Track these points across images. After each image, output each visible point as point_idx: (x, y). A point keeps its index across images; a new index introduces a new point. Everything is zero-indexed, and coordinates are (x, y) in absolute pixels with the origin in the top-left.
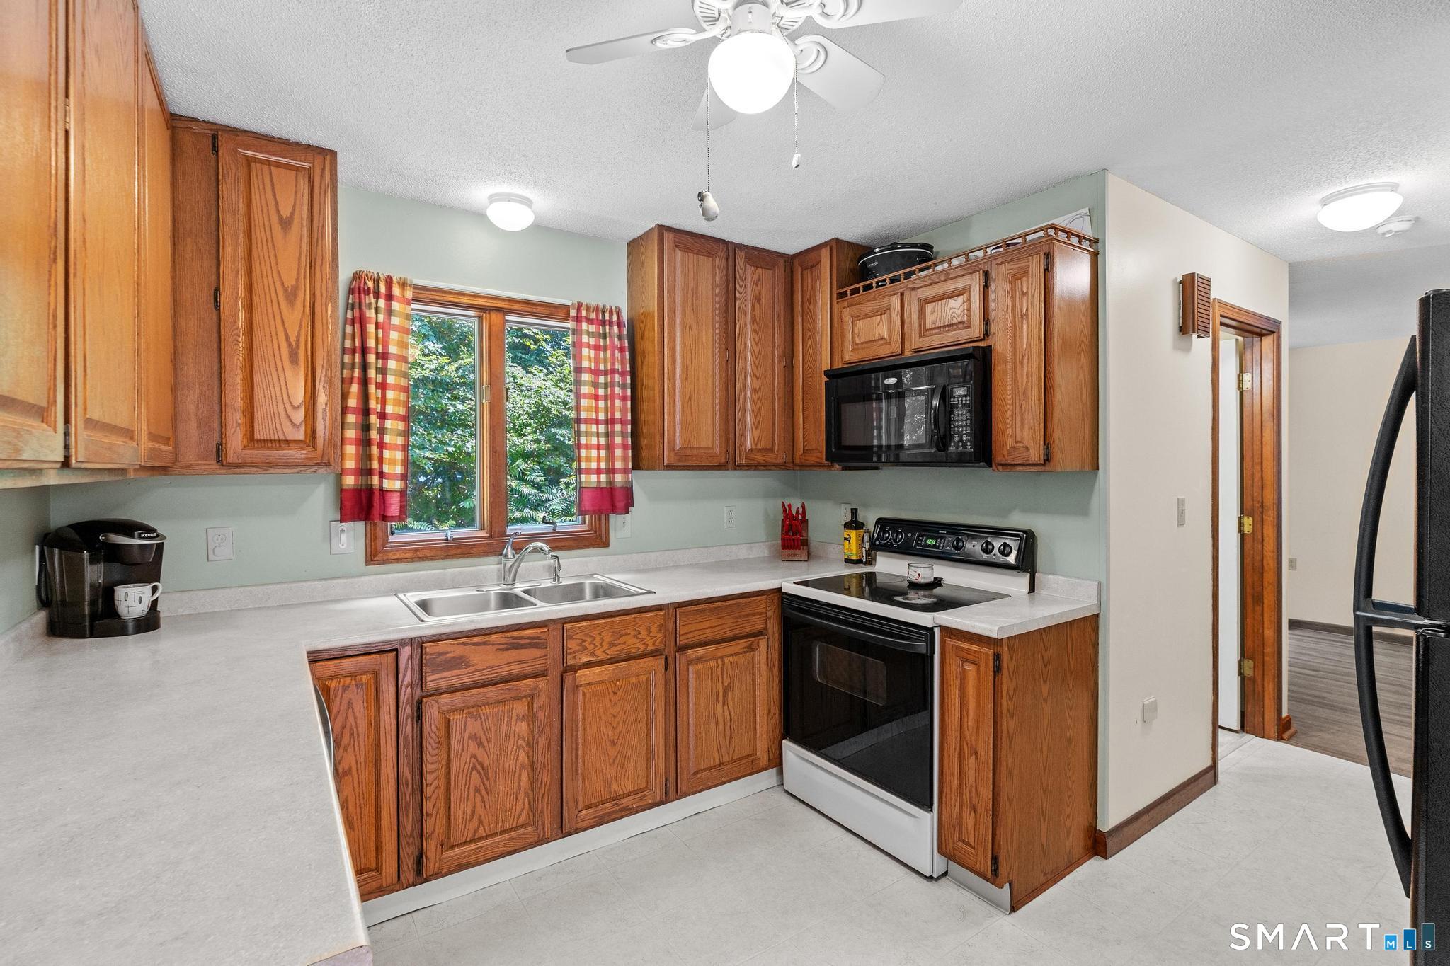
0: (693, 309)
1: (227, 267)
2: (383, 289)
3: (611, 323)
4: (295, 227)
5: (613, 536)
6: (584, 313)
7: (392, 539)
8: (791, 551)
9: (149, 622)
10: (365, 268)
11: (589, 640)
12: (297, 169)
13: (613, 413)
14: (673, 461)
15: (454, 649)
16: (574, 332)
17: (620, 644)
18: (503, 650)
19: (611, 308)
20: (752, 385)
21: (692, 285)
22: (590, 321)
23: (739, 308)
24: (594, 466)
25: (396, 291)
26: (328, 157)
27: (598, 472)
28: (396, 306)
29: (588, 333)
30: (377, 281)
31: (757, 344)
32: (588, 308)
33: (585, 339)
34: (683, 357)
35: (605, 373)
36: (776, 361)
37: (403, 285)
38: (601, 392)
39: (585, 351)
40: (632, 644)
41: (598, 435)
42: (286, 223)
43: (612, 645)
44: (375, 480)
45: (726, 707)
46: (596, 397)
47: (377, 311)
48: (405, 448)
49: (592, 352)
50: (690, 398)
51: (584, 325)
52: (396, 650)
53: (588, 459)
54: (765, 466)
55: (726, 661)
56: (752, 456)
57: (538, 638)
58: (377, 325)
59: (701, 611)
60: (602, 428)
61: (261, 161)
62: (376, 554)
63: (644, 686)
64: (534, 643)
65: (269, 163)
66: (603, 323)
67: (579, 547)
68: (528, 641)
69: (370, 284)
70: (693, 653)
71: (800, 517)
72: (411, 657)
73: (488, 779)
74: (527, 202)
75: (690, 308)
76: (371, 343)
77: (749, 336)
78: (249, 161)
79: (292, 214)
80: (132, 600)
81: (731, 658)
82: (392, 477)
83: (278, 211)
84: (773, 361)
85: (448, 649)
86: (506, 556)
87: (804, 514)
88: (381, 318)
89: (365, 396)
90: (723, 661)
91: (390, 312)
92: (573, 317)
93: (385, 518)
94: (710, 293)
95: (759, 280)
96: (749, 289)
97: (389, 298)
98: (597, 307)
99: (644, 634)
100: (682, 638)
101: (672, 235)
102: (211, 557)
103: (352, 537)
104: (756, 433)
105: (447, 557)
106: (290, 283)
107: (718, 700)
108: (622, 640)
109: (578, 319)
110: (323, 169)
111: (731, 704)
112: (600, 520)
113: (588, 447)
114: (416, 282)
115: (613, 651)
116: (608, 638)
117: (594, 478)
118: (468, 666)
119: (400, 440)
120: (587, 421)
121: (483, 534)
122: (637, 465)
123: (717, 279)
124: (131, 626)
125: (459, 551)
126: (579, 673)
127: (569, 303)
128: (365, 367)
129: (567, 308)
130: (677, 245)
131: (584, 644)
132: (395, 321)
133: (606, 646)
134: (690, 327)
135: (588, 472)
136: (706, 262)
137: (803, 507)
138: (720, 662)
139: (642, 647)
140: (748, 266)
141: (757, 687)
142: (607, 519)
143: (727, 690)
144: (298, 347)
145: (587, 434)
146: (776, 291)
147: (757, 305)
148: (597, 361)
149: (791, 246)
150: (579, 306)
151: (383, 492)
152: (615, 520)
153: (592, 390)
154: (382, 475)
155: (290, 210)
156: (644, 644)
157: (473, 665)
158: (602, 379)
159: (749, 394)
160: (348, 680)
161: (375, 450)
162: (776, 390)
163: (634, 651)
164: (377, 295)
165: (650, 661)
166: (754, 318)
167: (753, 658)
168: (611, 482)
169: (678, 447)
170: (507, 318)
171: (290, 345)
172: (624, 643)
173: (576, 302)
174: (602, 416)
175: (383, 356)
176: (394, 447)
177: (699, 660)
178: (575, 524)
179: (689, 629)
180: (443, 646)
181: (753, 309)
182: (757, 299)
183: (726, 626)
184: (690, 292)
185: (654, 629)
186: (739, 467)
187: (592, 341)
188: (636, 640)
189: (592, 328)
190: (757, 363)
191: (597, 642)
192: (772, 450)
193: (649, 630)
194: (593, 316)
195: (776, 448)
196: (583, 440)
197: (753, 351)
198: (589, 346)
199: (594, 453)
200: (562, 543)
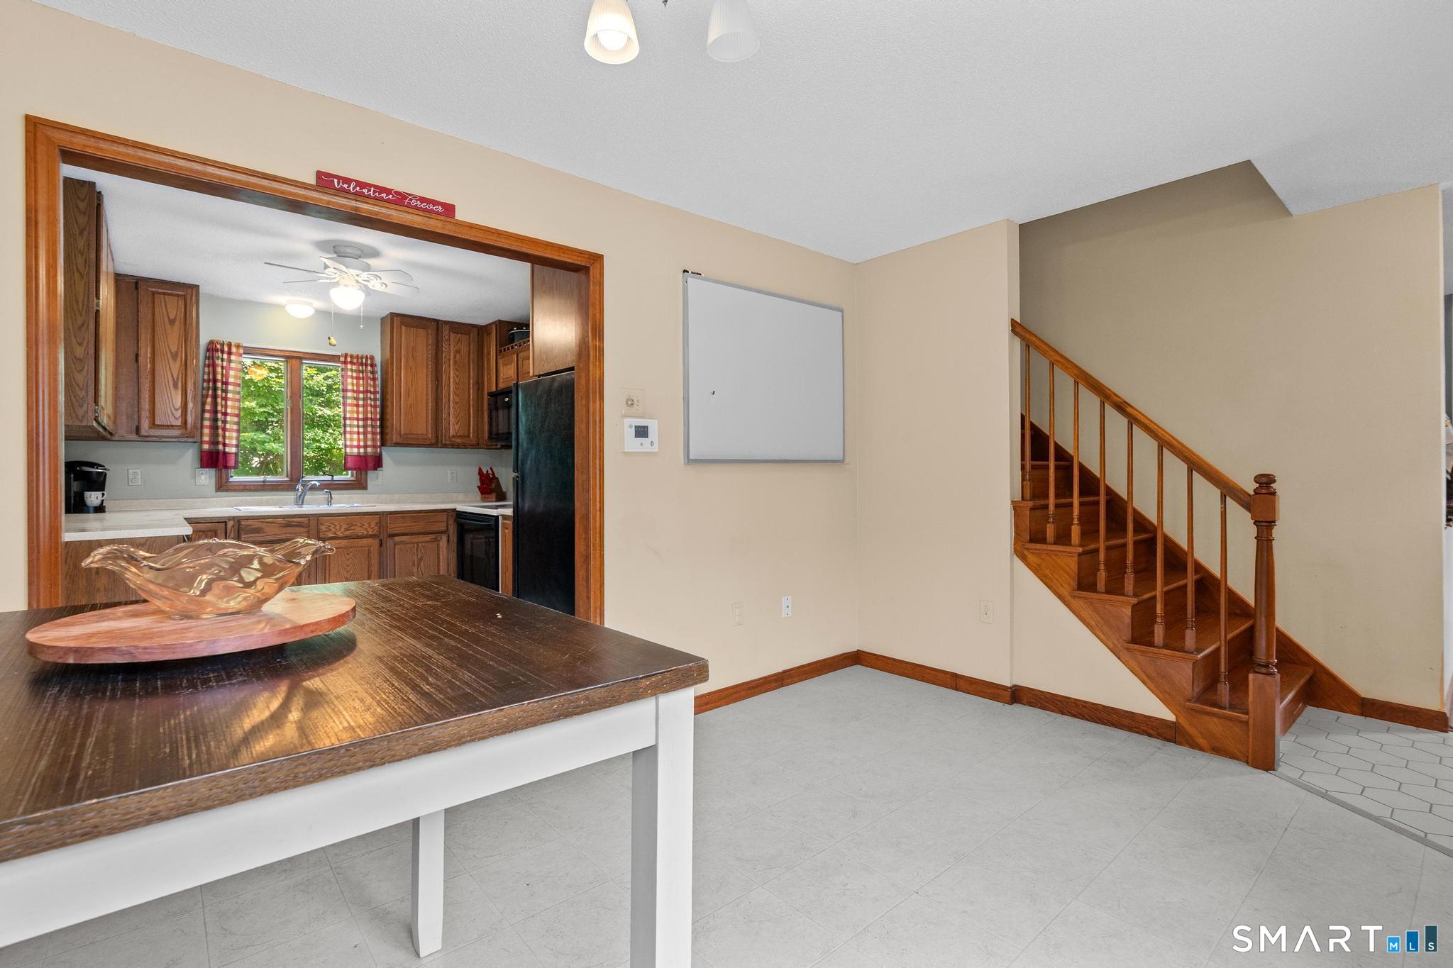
0: (412, 358)
1: (142, 344)
2: (226, 349)
3: (366, 365)
4: (177, 323)
5: (370, 483)
6: (349, 359)
7: (231, 479)
8: (487, 496)
9: (100, 509)
10: (215, 338)
11: (333, 526)
12: (178, 296)
13: (367, 415)
14: (399, 440)
15: (256, 524)
16: (343, 368)
17: (351, 530)
19: (367, 356)
20: (454, 400)
21: (412, 345)
22: (352, 363)
23: (445, 357)
24: (355, 443)
25: (234, 350)
26: (194, 289)
27: (358, 447)
28: (233, 357)
29: (352, 370)
30: (222, 345)
31: (457, 377)
32: (352, 357)
33: (349, 373)
34: (406, 384)
35: (363, 392)
36: (471, 386)
37: (238, 346)
38: (361, 402)
39: (349, 380)
40: (359, 530)
41: (358, 426)
42: (172, 322)
43: (346, 530)
44: (221, 447)
45: (419, 569)
46: (358, 406)
47: (222, 360)
48: (238, 431)
49: (355, 381)
50: (411, 407)
51: (349, 366)
52: (226, 522)
53: (351, 440)
54: (465, 446)
55: (420, 544)
56: (454, 440)
57: (303, 522)
58: (222, 367)
59: (403, 517)
60: (361, 423)
61: (160, 293)
62: (222, 486)
63: (367, 552)
64: (300, 525)
65: (164, 294)
66: (362, 364)
67: (347, 489)
68: (296, 523)
69: (218, 347)
70: (397, 539)
71: (491, 476)
72: (233, 526)
74: (311, 305)
75: (410, 357)
76: (219, 377)
77: (452, 372)
78: (154, 293)
79: (175, 317)
80: (93, 498)
81: (423, 544)
82: (231, 446)
83: (168, 317)
84: (469, 386)
85: (253, 523)
86: (298, 490)
87: (493, 474)
88: (225, 364)
89: (215, 404)
90: (418, 546)
91: (230, 361)
92: (342, 361)
93: (226, 467)
94: (425, 349)
95: (459, 340)
96: (452, 346)
97: (230, 353)
98: (358, 355)
99: (366, 526)
100: (390, 530)
101: (399, 318)
102: (130, 483)
103: (208, 476)
104: (457, 427)
105: (263, 490)
106: (174, 349)
107: (414, 564)
108: (352, 528)
109: (345, 363)
110: (192, 296)
111: (423, 569)
112: (361, 474)
113: (351, 433)
114: (245, 345)
115: (347, 533)
116: (344, 526)
117: (355, 450)
118: (263, 533)
119: (235, 427)
120: (350, 419)
121: (287, 479)
122: (383, 444)
123: (430, 342)
124: (91, 509)
125: (270, 487)
127: (339, 353)
128: (215, 389)
129: (338, 356)
130: (402, 323)
131: (330, 528)
132: (233, 365)
133: (343, 530)
134: (411, 368)
135: (352, 447)
136: (422, 332)
137: (491, 469)
138: (415, 545)
139: (366, 533)
140: (451, 333)
141: (441, 561)
142: (366, 474)
143: (420, 560)
144: (178, 380)
145: (351, 426)
146: (472, 347)
147: (457, 355)
148: (358, 385)
149: (482, 321)
150: (346, 356)
151: (225, 453)
152: (371, 474)
153: (355, 402)
154: (224, 445)
155: (174, 315)
156: (366, 531)
157: (266, 532)
158: (361, 396)
159: (451, 404)
160: (201, 533)
161: (220, 431)
162: (471, 402)
163: (360, 534)
164: (222, 352)
165: (370, 541)
166: (455, 363)
167: (438, 545)
168: (366, 452)
169: (402, 433)
170: (304, 361)
171: (173, 380)
172: (354, 530)
173: (344, 353)
174: (361, 416)
175: (226, 383)
176: (231, 430)
177: (401, 542)
178: (348, 476)
179: (394, 527)
180: (249, 522)
181: (455, 357)
182: (458, 351)
183: (420, 527)
184: (411, 349)
185: (373, 524)
186: (445, 446)
187: (355, 375)
188: (361, 528)
189: (354, 367)
190: (457, 387)
191: (338, 528)
192: (468, 436)
193: (370, 524)
194: (355, 361)
195: (471, 435)
196: (348, 429)
197: (454, 381)
198: (352, 377)
199: (355, 436)
200: (337, 486)
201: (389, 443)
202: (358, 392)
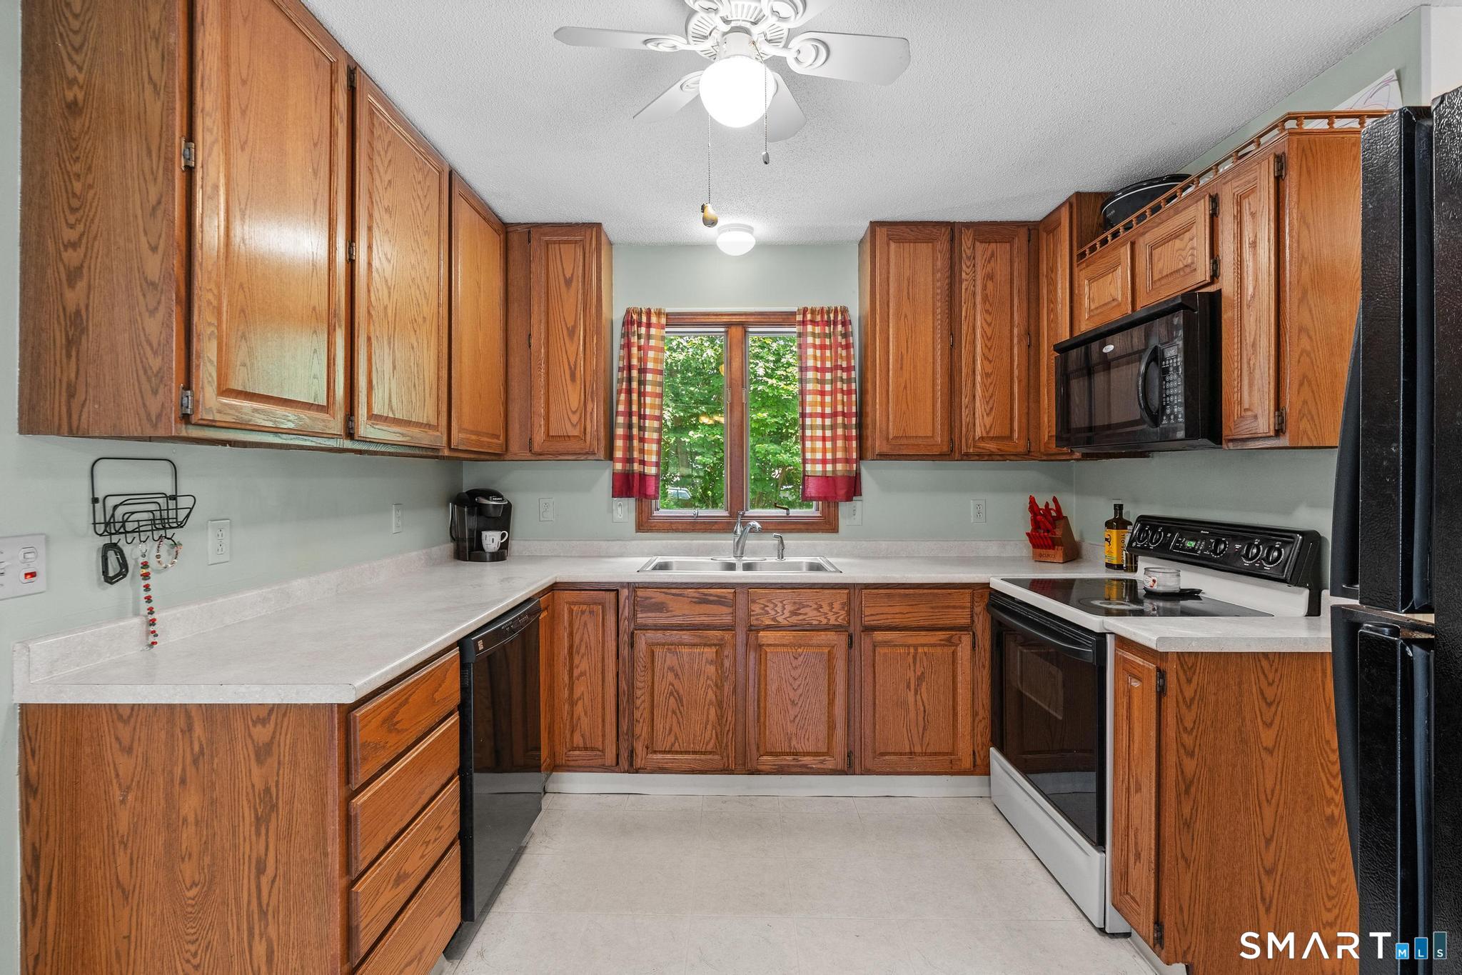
0: (909, 298)
1: (534, 320)
2: (644, 319)
3: (835, 323)
4: (574, 284)
5: (843, 523)
6: (809, 317)
7: (656, 513)
8: (1043, 551)
9: (500, 555)
10: (631, 306)
11: (772, 606)
12: (576, 242)
13: (836, 407)
14: (886, 449)
15: (658, 596)
16: (800, 335)
17: (800, 614)
18: (695, 602)
19: (836, 309)
20: (983, 368)
21: (907, 273)
22: (813, 322)
23: (966, 289)
24: (819, 456)
25: (654, 320)
26: (595, 229)
27: (824, 461)
28: (653, 331)
29: (814, 335)
30: (640, 314)
31: (989, 325)
32: (813, 312)
33: (810, 340)
34: (898, 347)
35: (832, 370)
36: (1015, 341)
37: (659, 314)
38: (828, 388)
39: (810, 351)
40: (811, 615)
41: (823, 427)
42: (568, 282)
43: (794, 613)
44: (636, 467)
45: (919, 697)
46: (823, 393)
47: (639, 337)
48: (659, 441)
49: (818, 353)
50: (905, 387)
51: (810, 328)
52: (617, 590)
53: (813, 450)
54: (1002, 456)
55: (920, 650)
56: (982, 445)
57: (725, 597)
58: (640, 348)
59: (889, 596)
60: (828, 422)
61: (555, 242)
62: (645, 524)
63: (826, 657)
64: (720, 601)
65: (559, 242)
66: (828, 323)
67: (808, 531)
68: (715, 598)
69: (635, 317)
70: (879, 636)
71: (1054, 514)
72: (628, 598)
73: (682, 706)
74: (750, 230)
75: (905, 298)
76: (635, 362)
77: (978, 317)
78: (547, 243)
79: (572, 275)
80: (491, 540)
81: (926, 649)
82: (651, 464)
83: (564, 275)
84: (1012, 340)
85: (653, 595)
86: (736, 532)
87: (1058, 510)
88: (642, 341)
89: (629, 402)
90: (916, 650)
91: (649, 337)
92: (799, 322)
93: (646, 496)
94: (930, 279)
95: (992, 255)
96: (979, 268)
97: (649, 325)
98: (822, 309)
99: (826, 609)
100: (866, 619)
101: (884, 230)
102: (542, 519)
103: (625, 510)
104: (988, 421)
105: (693, 530)
106: (570, 323)
107: (908, 687)
108: (802, 610)
109: (804, 323)
110: (591, 238)
111: (925, 696)
112: (829, 506)
113: (813, 438)
114: (668, 310)
115: (794, 620)
116: (789, 608)
117: (819, 468)
118: (668, 612)
119: (655, 436)
120: (811, 415)
121: (726, 514)
122: (861, 457)
123: (939, 263)
124: (488, 556)
125: (703, 527)
126: (761, 634)
127: (795, 309)
128: (630, 380)
129: (793, 314)
130: (890, 238)
131: (766, 608)
132: (652, 343)
133: (787, 614)
134: (906, 316)
135: (814, 461)
136: (924, 249)
137: (1055, 500)
138: (912, 650)
139: (825, 621)
140: (978, 244)
141: (959, 685)
142: (837, 506)
143: (920, 679)
144: (575, 368)
145: (812, 427)
146: (1016, 265)
147: (990, 284)
148: (823, 359)
149: (1035, 211)
150: (805, 311)
151: (643, 476)
152: (844, 508)
153: (819, 387)
154: (643, 462)
155: (571, 272)
156: (826, 618)
157: (671, 611)
158: (828, 376)
159: (978, 378)
160: (585, 607)
161: (636, 443)
162: (1016, 372)
163: (815, 622)
164: (640, 324)
165: (832, 636)
166: (985, 299)
167: (954, 653)
168: (834, 471)
169: (891, 437)
170: (750, 330)
171: (570, 368)
172: (805, 614)
173: (801, 307)
174: (828, 410)
175: (642, 371)
176: (651, 441)
177: (886, 644)
178: (812, 511)
179: (873, 612)
180: (649, 593)
181: (985, 287)
182: (990, 277)
183: (921, 614)
184: (906, 282)
185: (837, 606)
186: (967, 457)
187: (818, 342)
188: (815, 613)
189: (818, 330)
190: (989, 345)
191: (779, 609)
192: (1010, 437)
193: (831, 605)
194: (818, 318)
195: (1016, 435)
196: (808, 433)
197: (984, 332)
198: (814, 346)
199: (819, 444)
200: (793, 527)
201: (869, 454)
202: (823, 370)
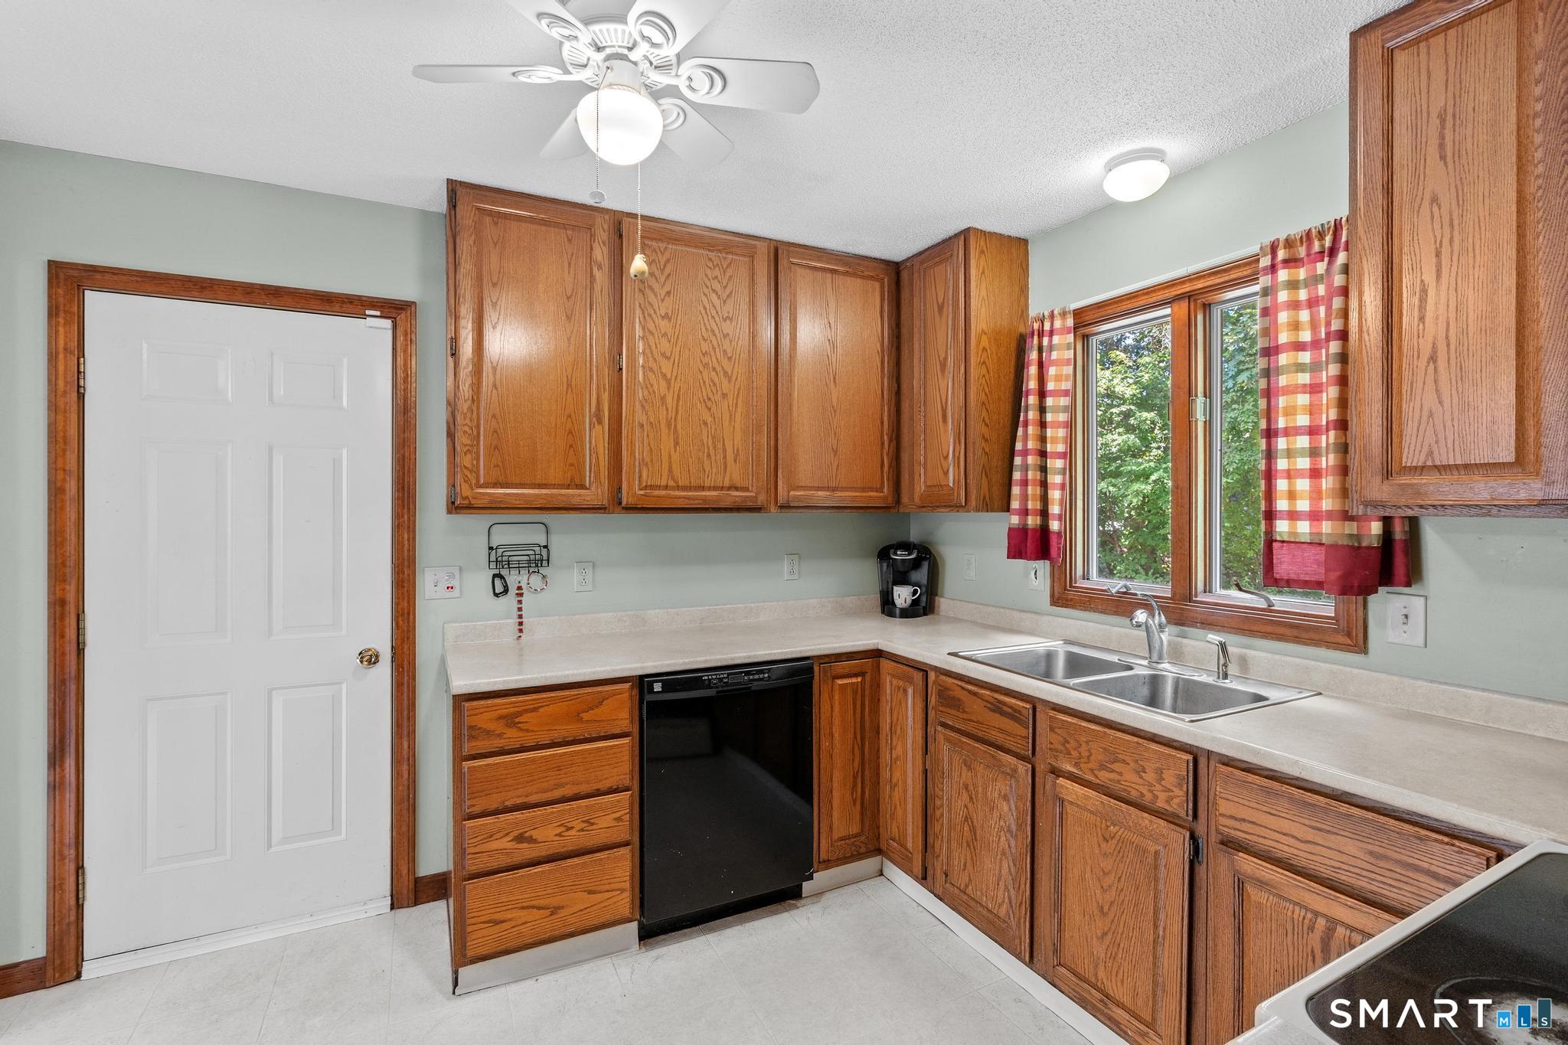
1: (916, 359)
2: (1046, 327)
5: (1377, 637)
6: (1282, 255)
12: (946, 260)
15: (956, 690)
16: (1265, 292)
17: (1113, 771)
18: (988, 708)
22: (1292, 262)
24: (1303, 505)
25: (1057, 324)
28: (1056, 339)
29: (1293, 285)
30: (1042, 320)
32: (1289, 243)
33: (1285, 297)
37: (1064, 314)
41: (1316, 452)
43: (1102, 767)
44: (1040, 520)
47: (1040, 350)
49: (1304, 315)
51: (1283, 275)
52: (927, 671)
53: (1291, 496)
57: (1020, 712)
61: (930, 268)
62: (1064, 596)
63: (1149, 858)
64: (1014, 715)
65: (934, 266)
66: (1320, 255)
68: (1010, 710)
70: (1249, 865)
72: (934, 683)
73: (976, 840)
74: (1157, 154)
78: (924, 272)
82: (1054, 517)
83: (938, 302)
85: (951, 686)
88: (1042, 357)
90: (1330, 928)
91: (1050, 348)
92: (1265, 269)
97: (1051, 333)
98: (1309, 233)
99: (1150, 776)
100: (1222, 820)
108: (1116, 766)
109: (1273, 268)
112: (1346, 601)
113: (1290, 474)
114: (1076, 306)
115: (1105, 778)
116: (1095, 754)
117: (1306, 527)
120: (1287, 432)
121: (1168, 594)
125: (1129, 608)
126: (1061, 781)
127: (1254, 249)
129: (1254, 260)
131: (1067, 745)
132: (1054, 355)
133: (1094, 763)
135: (1292, 516)
138: (1320, 924)
139: (1150, 797)
142: (1361, 604)
145: (1290, 454)
150: (1274, 248)
151: (1045, 532)
152: (1380, 607)
153: (1303, 379)
154: (1045, 514)
156: (1151, 791)
157: (967, 713)
160: (900, 683)
161: (1038, 489)
163: (1134, 793)
164: (1040, 334)
165: (1159, 826)
169: (1394, 467)
170: (1217, 297)
171: (942, 407)
172: (1120, 774)
173: (1267, 243)
176: (1054, 487)
177: (1266, 888)
179: (1239, 814)
185: (1170, 778)
187: (1303, 295)
188: (1135, 777)
189: (1300, 273)
191: (1083, 752)
193: (1159, 772)
194: (1302, 252)
196: (1282, 464)
198: (1295, 305)
199: (1303, 485)
